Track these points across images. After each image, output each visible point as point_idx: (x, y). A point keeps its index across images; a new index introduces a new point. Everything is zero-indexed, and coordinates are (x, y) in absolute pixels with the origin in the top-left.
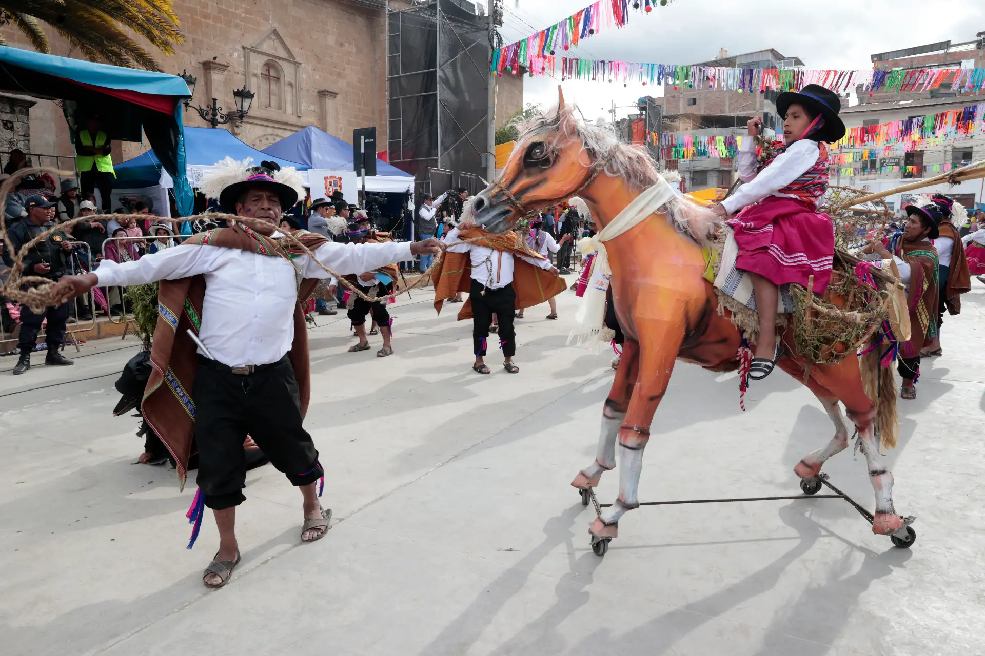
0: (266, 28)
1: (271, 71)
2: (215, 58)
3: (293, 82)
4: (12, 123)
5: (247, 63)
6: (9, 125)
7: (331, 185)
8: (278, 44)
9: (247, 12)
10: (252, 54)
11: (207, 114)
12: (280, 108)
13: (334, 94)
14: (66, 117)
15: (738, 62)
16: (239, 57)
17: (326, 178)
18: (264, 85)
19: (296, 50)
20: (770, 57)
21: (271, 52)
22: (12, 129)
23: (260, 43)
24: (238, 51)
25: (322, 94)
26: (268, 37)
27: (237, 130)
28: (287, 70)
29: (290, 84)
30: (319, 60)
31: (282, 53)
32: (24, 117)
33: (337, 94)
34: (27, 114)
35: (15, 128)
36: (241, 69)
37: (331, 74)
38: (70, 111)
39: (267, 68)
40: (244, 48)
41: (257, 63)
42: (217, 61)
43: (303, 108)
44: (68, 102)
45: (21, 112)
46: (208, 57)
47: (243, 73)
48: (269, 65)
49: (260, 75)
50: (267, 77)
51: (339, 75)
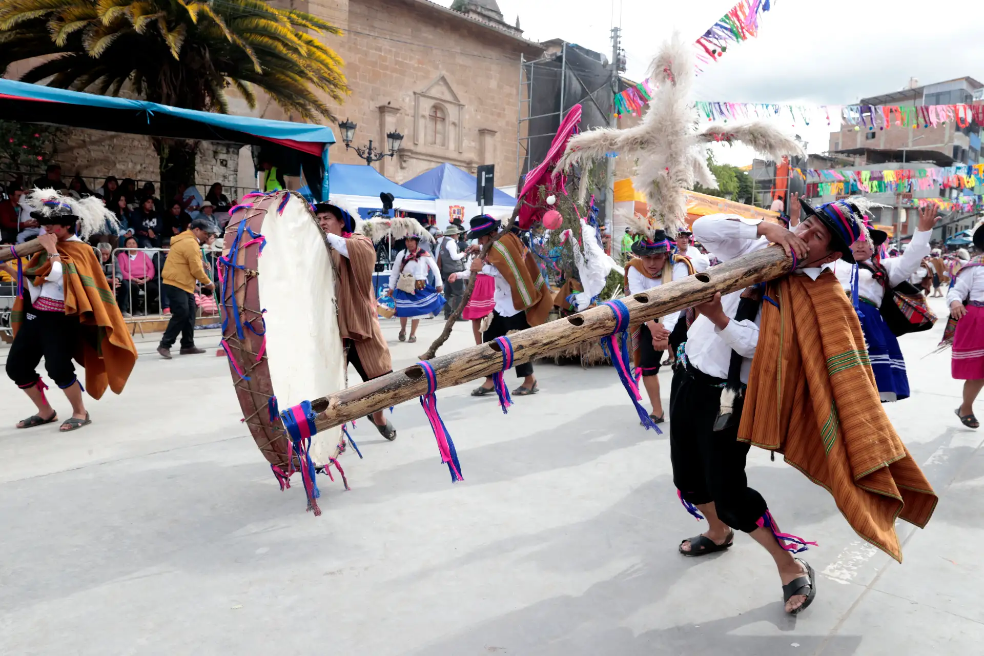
0: (435, 75)
1: (438, 112)
2: (389, 103)
3: (456, 121)
4: (226, 161)
5: (416, 107)
6: (224, 163)
7: (454, 213)
8: (444, 89)
9: (420, 62)
10: (422, 99)
11: (363, 153)
12: (443, 145)
13: (492, 133)
14: (253, 158)
15: (925, 92)
16: (410, 100)
17: (451, 207)
18: (430, 124)
19: (460, 94)
20: (965, 86)
21: (438, 96)
22: (226, 166)
23: (429, 89)
24: (410, 96)
25: (482, 132)
26: (437, 83)
27: (404, 165)
28: (452, 112)
29: (454, 124)
30: (481, 101)
31: (448, 97)
32: (235, 156)
33: (496, 132)
34: (238, 154)
35: (228, 165)
36: (411, 112)
37: (492, 114)
38: (256, 153)
39: (434, 110)
40: (415, 93)
41: (426, 106)
42: (391, 105)
43: (464, 145)
44: (255, 146)
45: (233, 152)
46: (383, 102)
47: (413, 114)
48: (436, 108)
49: (428, 117)
50: (434, 118)
51: (499, 115)
